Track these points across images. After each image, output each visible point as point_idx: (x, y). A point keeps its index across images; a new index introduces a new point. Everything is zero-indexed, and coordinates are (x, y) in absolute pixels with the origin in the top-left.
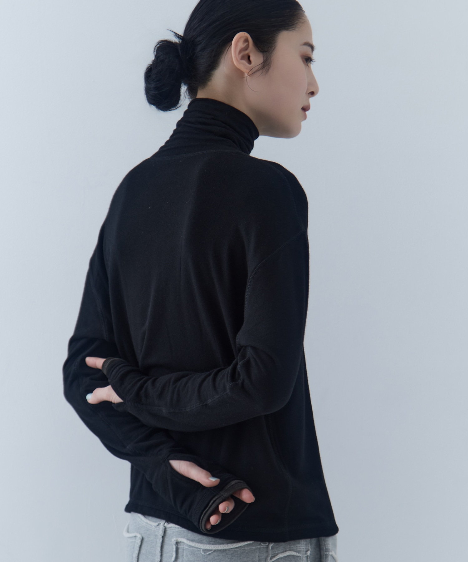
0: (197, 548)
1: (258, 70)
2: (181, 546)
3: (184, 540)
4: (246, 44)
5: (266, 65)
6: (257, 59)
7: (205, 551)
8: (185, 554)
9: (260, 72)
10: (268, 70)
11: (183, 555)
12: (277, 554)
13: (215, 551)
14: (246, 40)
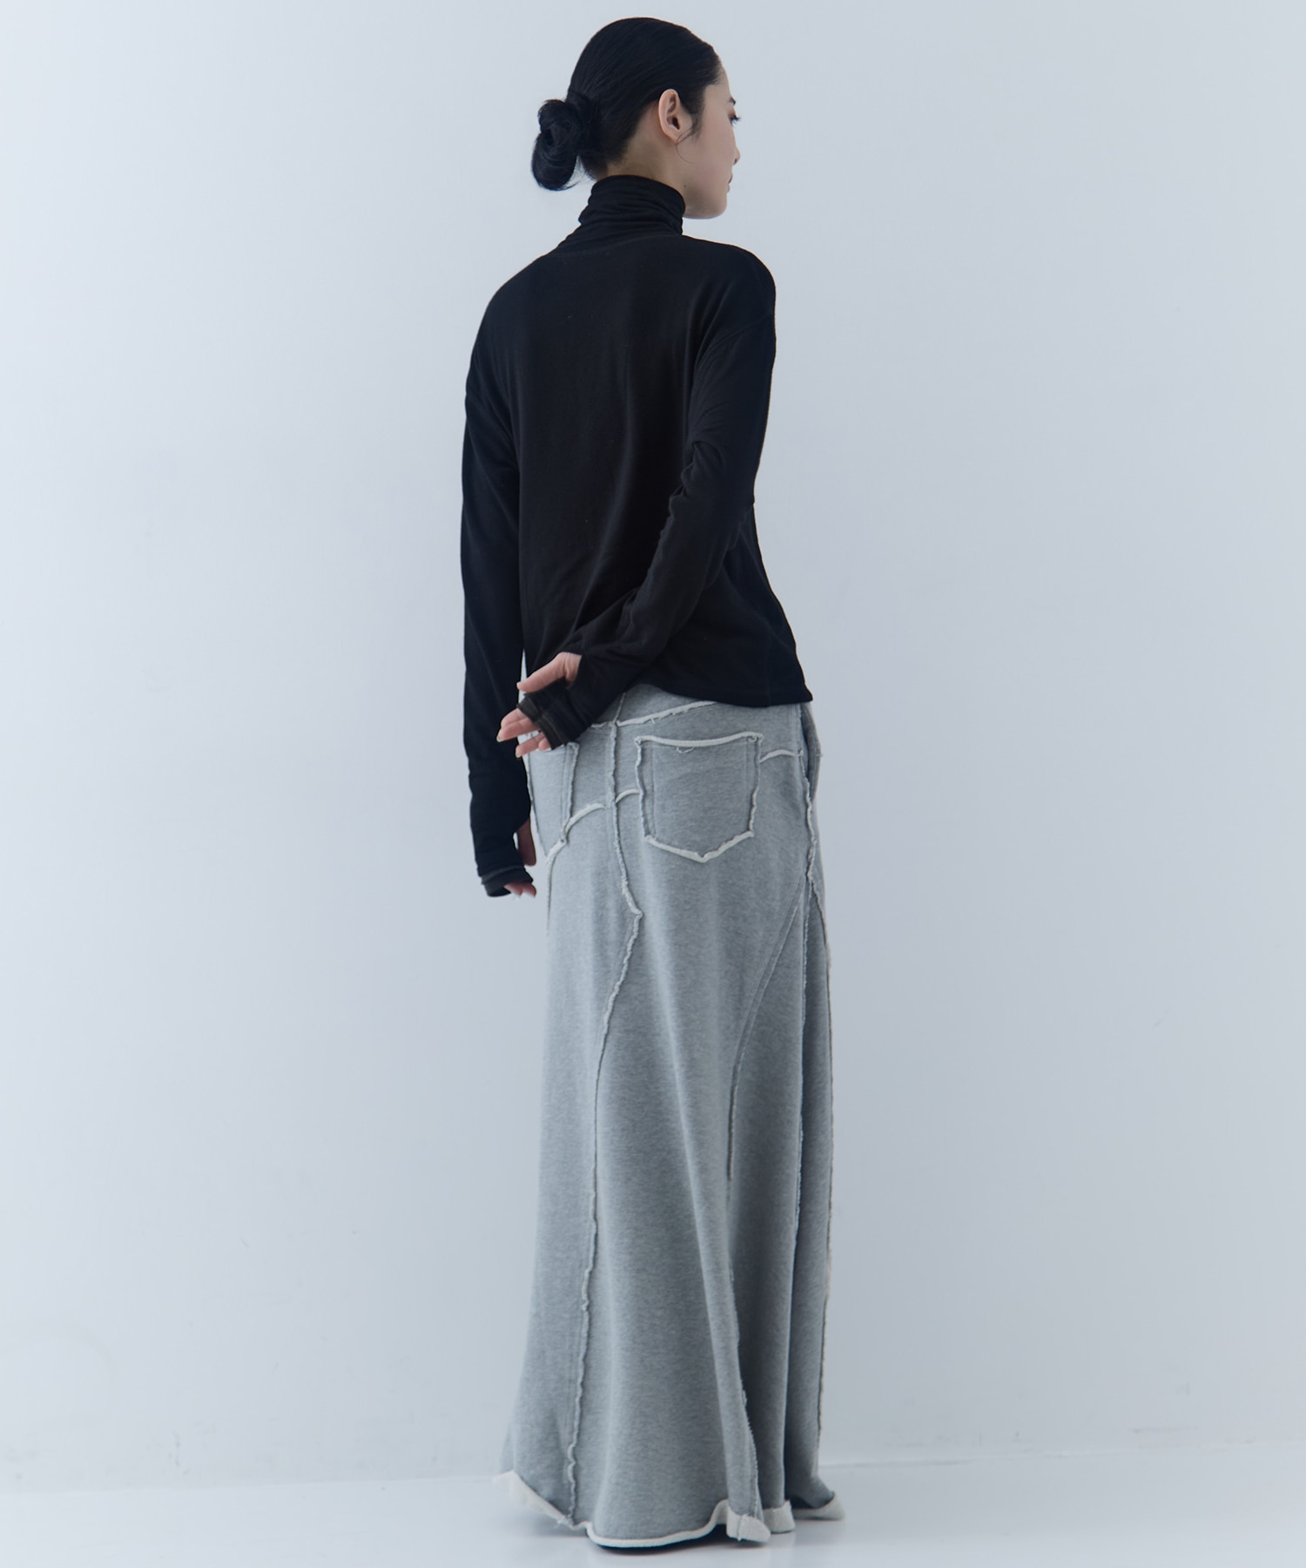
0: (671, 746)
1: (688, 136)
2: (647, 746)
3: (653, 738)
4: (672, 103)
5: (696, 128)
6: (685, 122)
7: (682, 749)
8: (654, 756)
9: (691, 137)
10: (698, 137)
11: (651, 757)
12: (767, 753)
13: (695, 748)
14: (673, 99)
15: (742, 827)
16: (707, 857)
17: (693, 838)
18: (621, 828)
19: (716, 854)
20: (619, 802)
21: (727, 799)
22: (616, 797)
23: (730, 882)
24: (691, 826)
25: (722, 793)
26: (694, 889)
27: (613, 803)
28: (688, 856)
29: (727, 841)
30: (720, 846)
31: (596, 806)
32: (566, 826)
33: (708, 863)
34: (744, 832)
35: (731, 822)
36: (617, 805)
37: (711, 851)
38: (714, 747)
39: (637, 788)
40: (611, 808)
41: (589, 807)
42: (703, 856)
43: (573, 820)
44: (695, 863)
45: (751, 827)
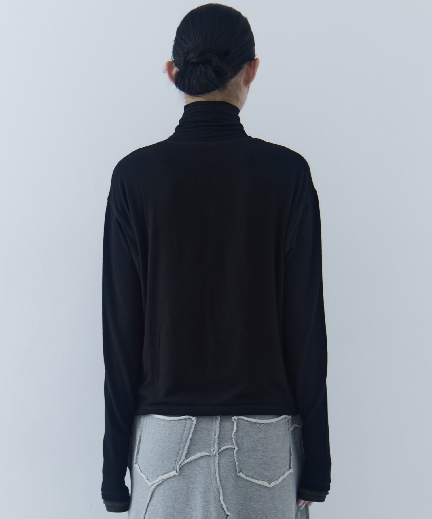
0: (253, 422)
2: (240, 422)
7: (259, 424)
8: (244, 427)
11: (242, 428)
12: (292, 426)
15: (288, 467)
16: (273, 484)
17: (265, 474)
18: (221, 467)
19: (277, 482)
20: (220, 452)
21: (281, 451)
22: (219, 449)
23: (286, 498)
24: (264, 467)
25: (278, 449)
26: (264, 502)
27: (217, 453)
28: (262, 484)
29: (282, 475)
30: (279, 478)
31: (205, 454)
32: (181, 464)
33: (273, 487)
34: (289, 470)
35: (283, 464)
36: (219, 453)
37: (274, 481)
38: (273, 423)
39: (233, 445)
40: (215, 456)
41: (199, 455)
42: (270, 484)
43: (187, 461)
44: (266, 487)
45: (292, 467)
